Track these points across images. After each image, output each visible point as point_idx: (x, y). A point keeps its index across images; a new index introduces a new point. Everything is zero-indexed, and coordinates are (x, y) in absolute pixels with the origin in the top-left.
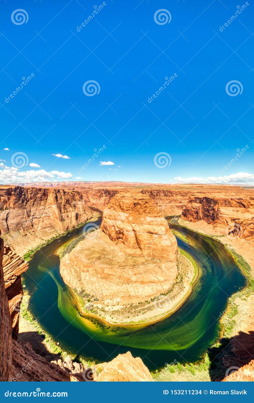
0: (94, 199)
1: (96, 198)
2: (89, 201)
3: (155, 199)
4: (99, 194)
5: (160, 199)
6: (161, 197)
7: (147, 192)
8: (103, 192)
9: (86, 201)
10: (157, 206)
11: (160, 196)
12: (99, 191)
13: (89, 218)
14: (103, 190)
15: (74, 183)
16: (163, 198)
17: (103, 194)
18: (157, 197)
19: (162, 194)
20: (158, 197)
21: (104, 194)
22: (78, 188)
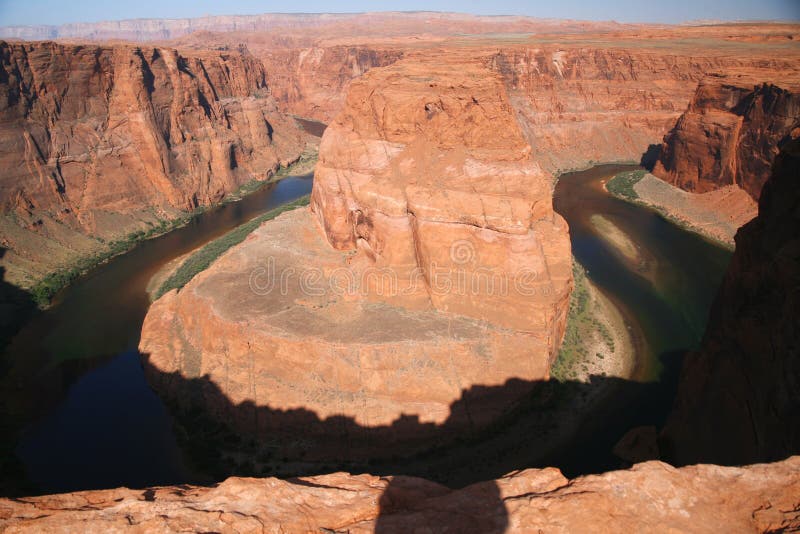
0: (320, 89)
1: (325, 82)
2: (301, 97)
3: (556, 88)
4: (337, 67)
5: (581, 89)
6: (583, 83)
7: (522, 60)
8: (351, 57)
9: (286, 95)
10: (561, 117)
11: (578, 74)
12: (336, 54)
13: (284, 163)
14: (353, 50)
15: (253, 20)
16: (590, 85)
17: (351, 67)
18: (564, 81)
19: (591, 70)
20: (570, 83)
21: (355, 66)
22: (264, 43)
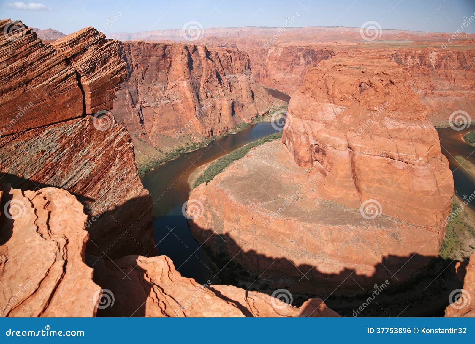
0: (279, 71)
1: (282, 67)
2: (267, 75)
4: (290, 59)
8: (299, 53)
9: (259, 74)
12: (291, 51)
13: (261, 114)
14: (301, 49)
15: (239, 30)
17: (299, 59)
21: (302, 58)
22: (245, 43)
